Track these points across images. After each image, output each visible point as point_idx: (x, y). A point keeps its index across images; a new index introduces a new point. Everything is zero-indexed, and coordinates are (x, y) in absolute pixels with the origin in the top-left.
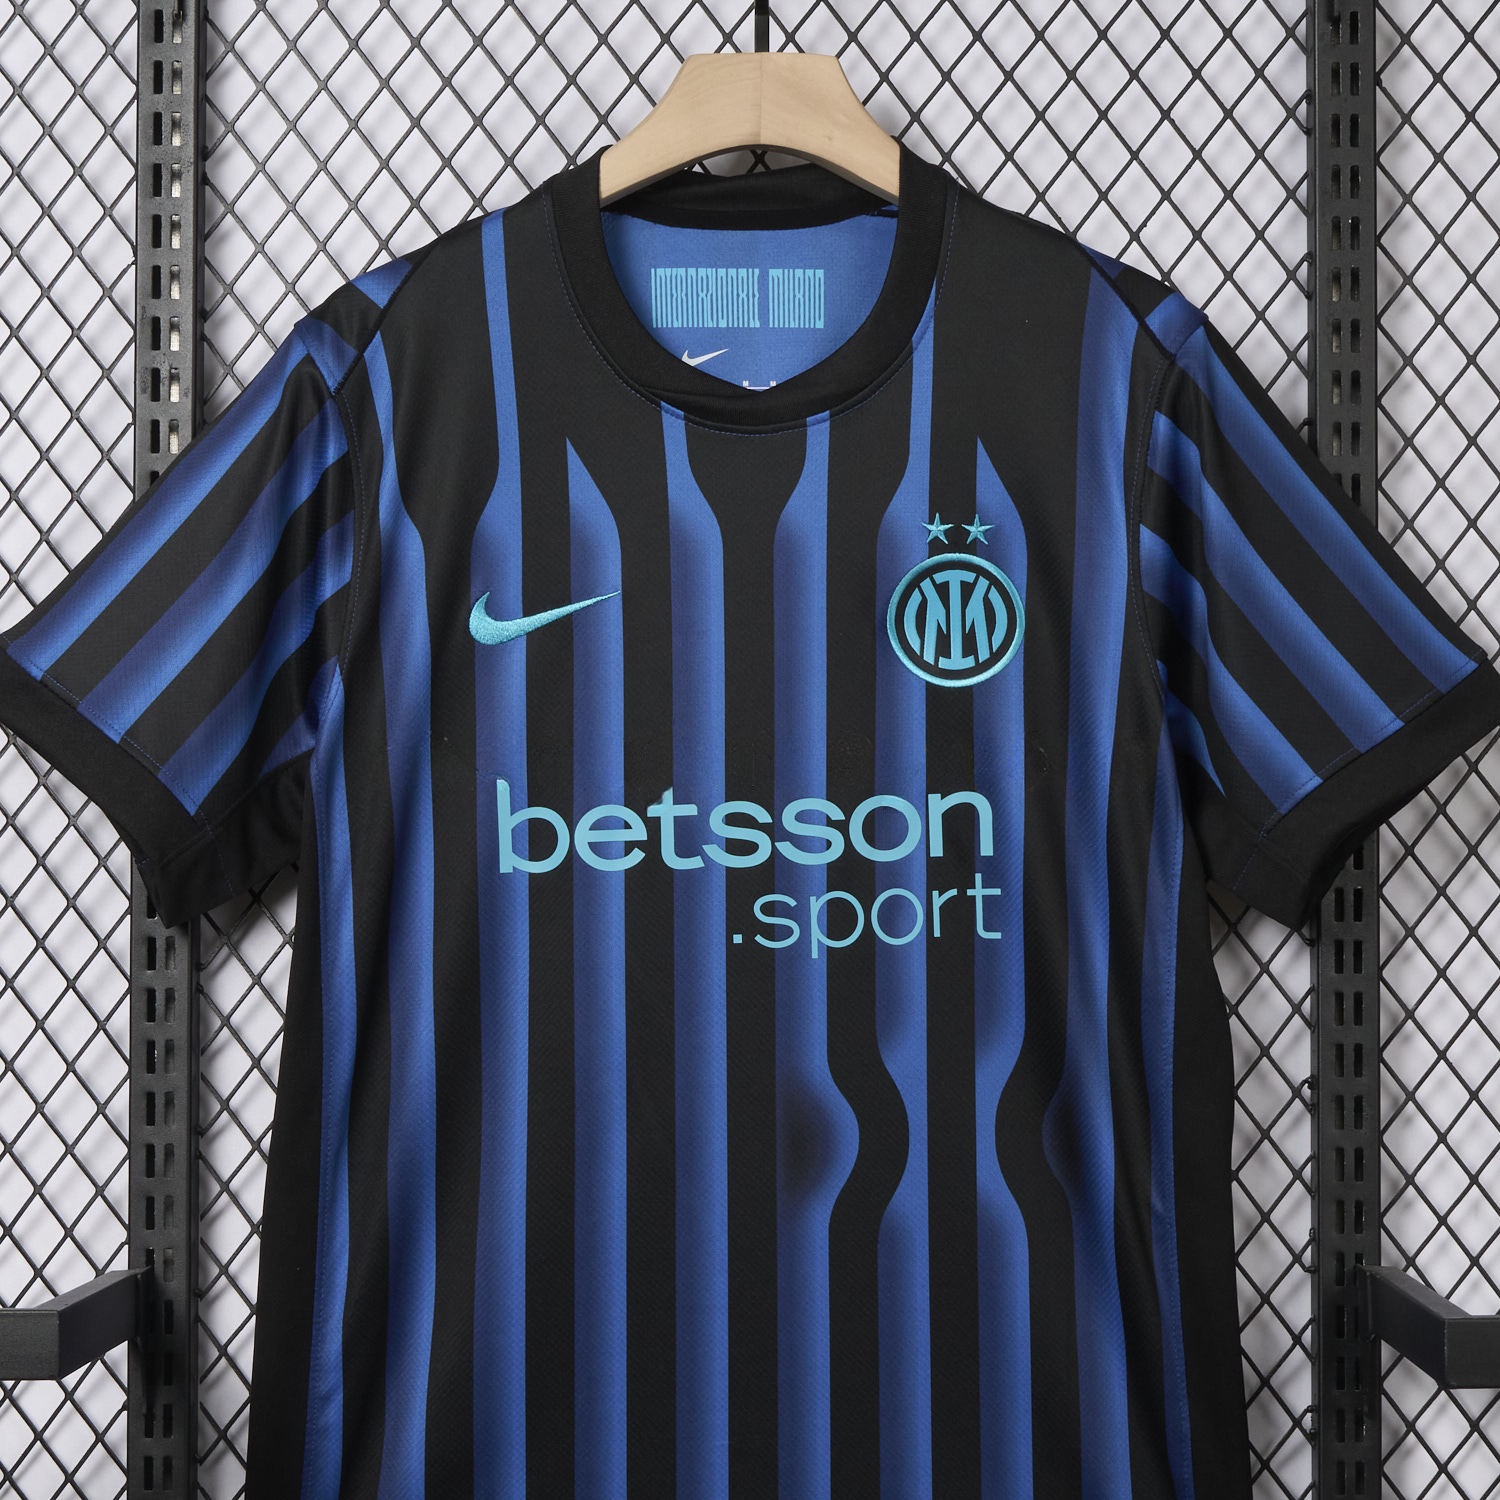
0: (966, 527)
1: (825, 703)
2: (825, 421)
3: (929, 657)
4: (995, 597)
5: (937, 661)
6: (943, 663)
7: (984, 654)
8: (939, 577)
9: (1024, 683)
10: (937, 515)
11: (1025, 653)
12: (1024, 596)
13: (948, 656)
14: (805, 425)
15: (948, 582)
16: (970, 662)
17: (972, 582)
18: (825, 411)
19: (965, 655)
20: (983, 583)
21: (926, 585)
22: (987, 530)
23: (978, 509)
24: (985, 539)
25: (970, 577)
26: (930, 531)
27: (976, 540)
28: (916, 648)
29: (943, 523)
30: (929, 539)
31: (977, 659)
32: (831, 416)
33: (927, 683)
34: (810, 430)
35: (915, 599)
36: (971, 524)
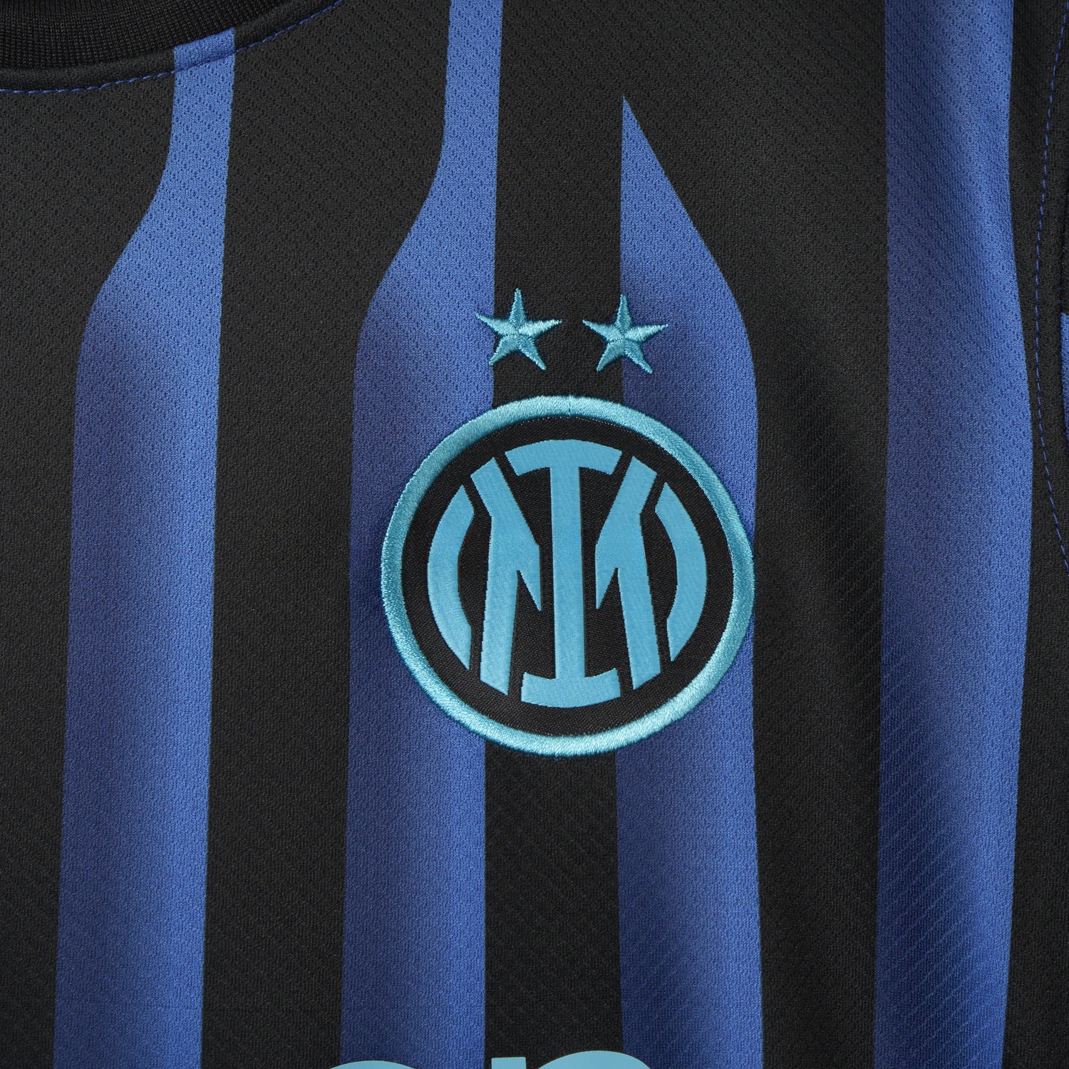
0: (594, 327)
1: (203, 802)
2: (221, 56)
3: (495, 673)
4: (671, 510)
5: (516, 684)
6: (534, 690)
7: (644, 666)
8: (524, 459)
9: (757, 746)
10: (518, 294)
11: (756, 661)
12: (750, 513)
13: (547, 669)
14: (169, 68)
15: (546, 472)
16: (606, 687)
17: (610, 471)
18: (222, 30)
19: (593, 667)
20: (640, 477)
21: (488, 478)
22: (649, 338)
23: (625, 284)
24: (645, 358)
25: (604, 458)
26: (498, 337)
27: (620, 360)
28: (460, 649)
29: (532, 316)
30: (496, 357)
31: (625, 678)
32: (240, 43)
33: (491, 745)
34: (183, 80)
35: (458, 514)
36: (609, 320)
